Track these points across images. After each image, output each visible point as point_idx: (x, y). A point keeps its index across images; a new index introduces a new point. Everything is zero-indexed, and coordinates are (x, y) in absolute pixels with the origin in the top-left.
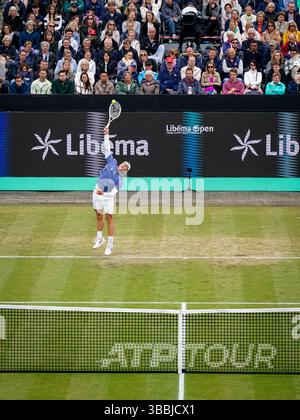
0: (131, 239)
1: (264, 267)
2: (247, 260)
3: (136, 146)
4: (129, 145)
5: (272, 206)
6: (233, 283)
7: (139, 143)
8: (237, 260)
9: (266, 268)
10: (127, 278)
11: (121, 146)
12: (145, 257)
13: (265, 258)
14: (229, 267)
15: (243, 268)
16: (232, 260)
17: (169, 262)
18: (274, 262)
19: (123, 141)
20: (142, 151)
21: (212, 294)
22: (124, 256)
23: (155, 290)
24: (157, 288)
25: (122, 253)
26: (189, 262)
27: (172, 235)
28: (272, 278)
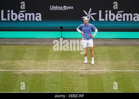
0: (33, 62)
1: (98, 75)
2: (90, 72)
3: (35, 16)
4: (32, 16)
5: (102, 45)
6: (83, 83)
7: (37, 14)
8: (85, 72)
9: (99, 76)
10: (31, 81)
11: (28, 16)
12: (40, 70)
13: (99, 71)
14: (81, 75)
15: (88, 76)
16: (82, 72)
17: (52, 73)
18: (103, 73)
19: (29, 14)
20: (38, 18)
21: (72, 88)
22: (29, 70)
23: (45, 87)
24: (46, 85)
25: (28, 69)
26: (62, 73)
27: (53, 60)
28: (102, 80)
